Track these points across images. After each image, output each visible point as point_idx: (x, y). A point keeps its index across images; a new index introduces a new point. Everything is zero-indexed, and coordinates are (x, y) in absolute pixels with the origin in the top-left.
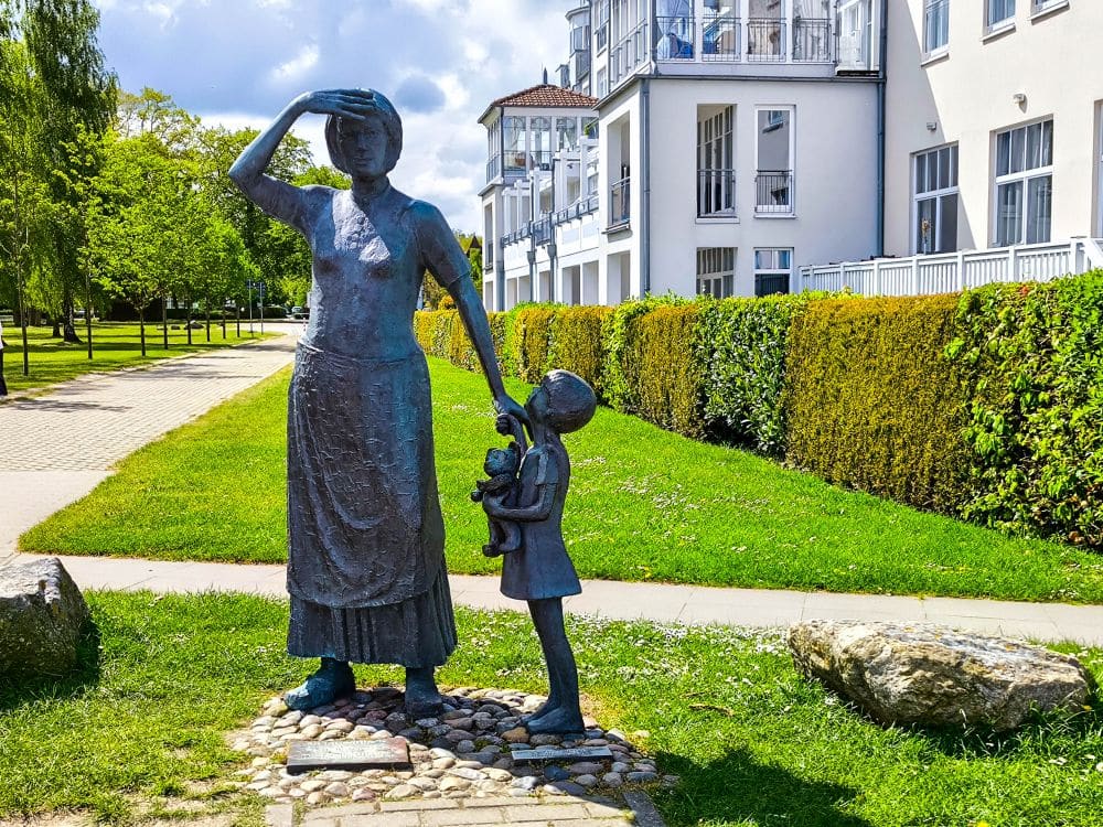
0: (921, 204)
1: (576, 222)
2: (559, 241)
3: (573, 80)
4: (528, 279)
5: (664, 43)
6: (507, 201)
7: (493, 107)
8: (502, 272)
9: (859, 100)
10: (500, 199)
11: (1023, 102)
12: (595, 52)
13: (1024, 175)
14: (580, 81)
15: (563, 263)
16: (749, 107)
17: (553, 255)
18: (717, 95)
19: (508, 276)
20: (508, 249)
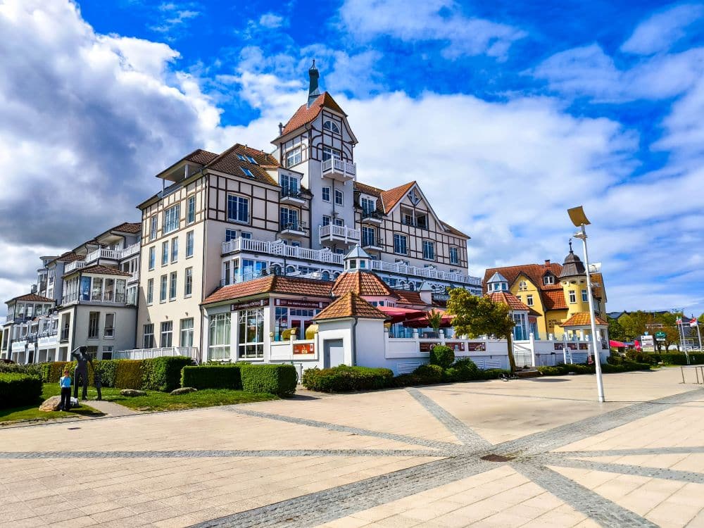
0: (146, 336)
1: (47, 338)
2: (39, 342)
3: (38, 290)
4: (23, 354)
5: (82, 296)
6: (15, 329)
7: (13, 299)
8: (10, 350)
9: (130, 313)
10: (12, 328)
11: (167, 317)
12: (48, 283)
13: (167, 332)
14: (41, 291)
15: (39, 349)
16: (103, 313)
17: (36, 346)
18: (95, 310)
19: (13, 352)
20: (14, 344)
